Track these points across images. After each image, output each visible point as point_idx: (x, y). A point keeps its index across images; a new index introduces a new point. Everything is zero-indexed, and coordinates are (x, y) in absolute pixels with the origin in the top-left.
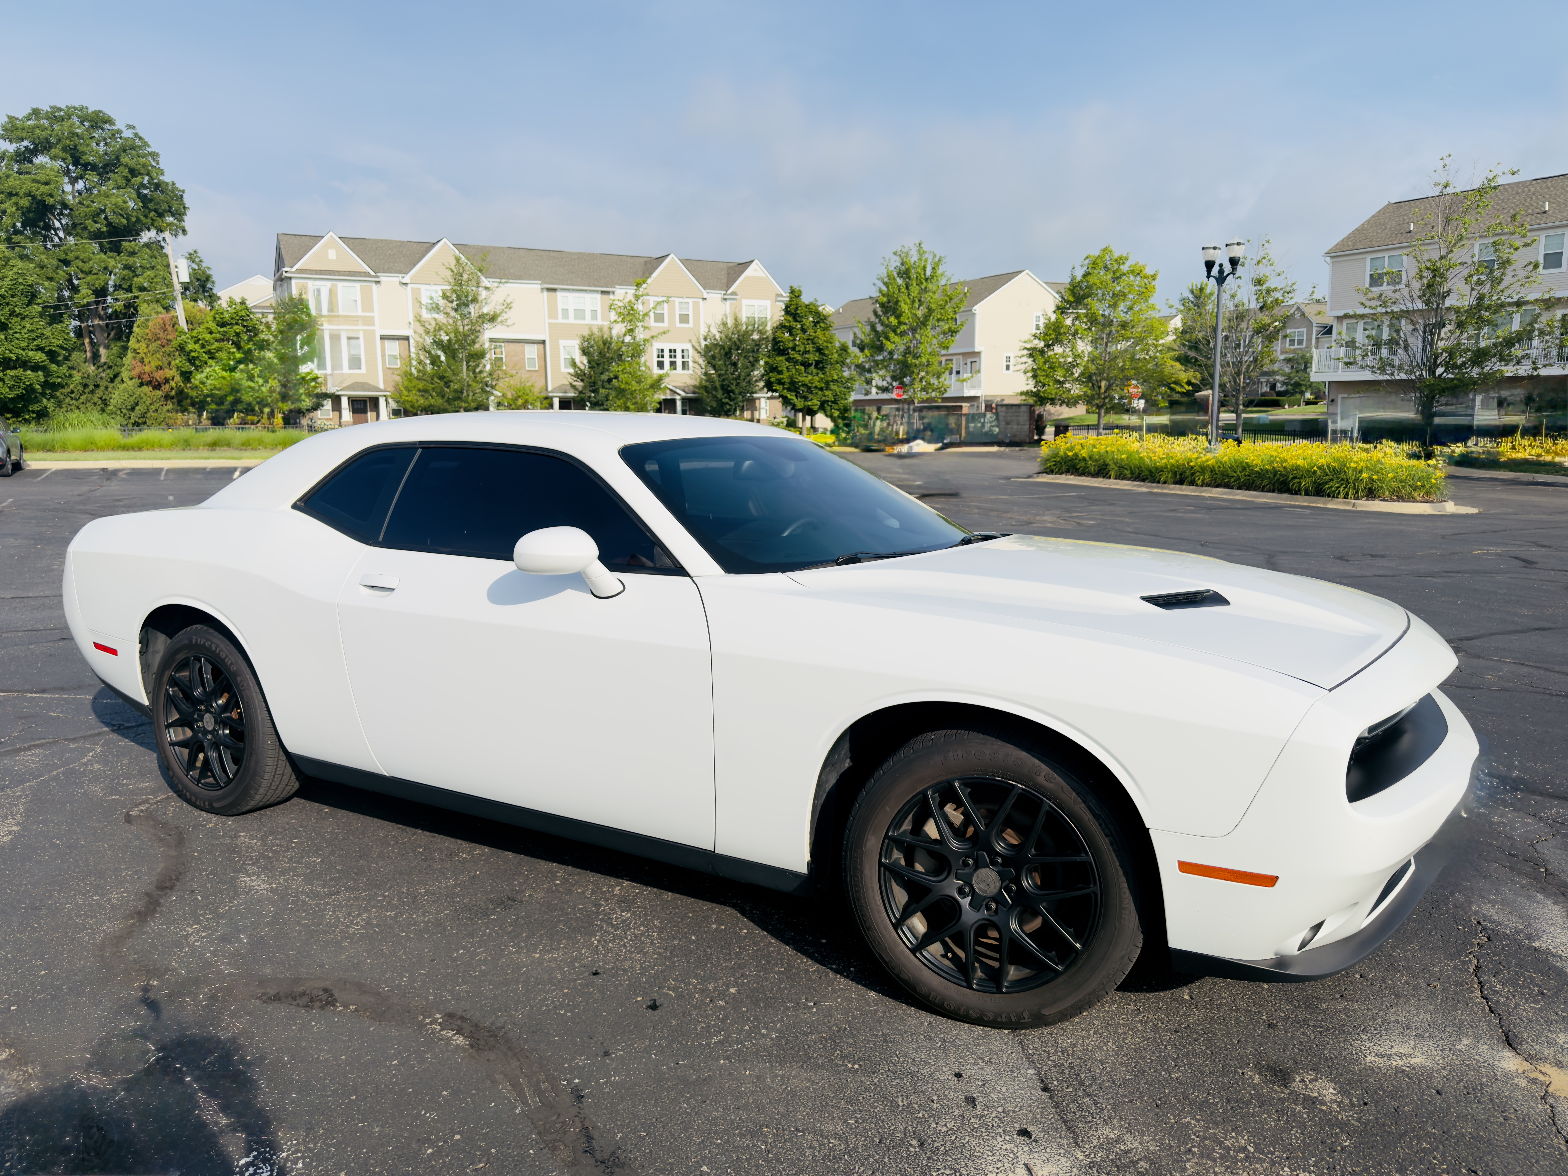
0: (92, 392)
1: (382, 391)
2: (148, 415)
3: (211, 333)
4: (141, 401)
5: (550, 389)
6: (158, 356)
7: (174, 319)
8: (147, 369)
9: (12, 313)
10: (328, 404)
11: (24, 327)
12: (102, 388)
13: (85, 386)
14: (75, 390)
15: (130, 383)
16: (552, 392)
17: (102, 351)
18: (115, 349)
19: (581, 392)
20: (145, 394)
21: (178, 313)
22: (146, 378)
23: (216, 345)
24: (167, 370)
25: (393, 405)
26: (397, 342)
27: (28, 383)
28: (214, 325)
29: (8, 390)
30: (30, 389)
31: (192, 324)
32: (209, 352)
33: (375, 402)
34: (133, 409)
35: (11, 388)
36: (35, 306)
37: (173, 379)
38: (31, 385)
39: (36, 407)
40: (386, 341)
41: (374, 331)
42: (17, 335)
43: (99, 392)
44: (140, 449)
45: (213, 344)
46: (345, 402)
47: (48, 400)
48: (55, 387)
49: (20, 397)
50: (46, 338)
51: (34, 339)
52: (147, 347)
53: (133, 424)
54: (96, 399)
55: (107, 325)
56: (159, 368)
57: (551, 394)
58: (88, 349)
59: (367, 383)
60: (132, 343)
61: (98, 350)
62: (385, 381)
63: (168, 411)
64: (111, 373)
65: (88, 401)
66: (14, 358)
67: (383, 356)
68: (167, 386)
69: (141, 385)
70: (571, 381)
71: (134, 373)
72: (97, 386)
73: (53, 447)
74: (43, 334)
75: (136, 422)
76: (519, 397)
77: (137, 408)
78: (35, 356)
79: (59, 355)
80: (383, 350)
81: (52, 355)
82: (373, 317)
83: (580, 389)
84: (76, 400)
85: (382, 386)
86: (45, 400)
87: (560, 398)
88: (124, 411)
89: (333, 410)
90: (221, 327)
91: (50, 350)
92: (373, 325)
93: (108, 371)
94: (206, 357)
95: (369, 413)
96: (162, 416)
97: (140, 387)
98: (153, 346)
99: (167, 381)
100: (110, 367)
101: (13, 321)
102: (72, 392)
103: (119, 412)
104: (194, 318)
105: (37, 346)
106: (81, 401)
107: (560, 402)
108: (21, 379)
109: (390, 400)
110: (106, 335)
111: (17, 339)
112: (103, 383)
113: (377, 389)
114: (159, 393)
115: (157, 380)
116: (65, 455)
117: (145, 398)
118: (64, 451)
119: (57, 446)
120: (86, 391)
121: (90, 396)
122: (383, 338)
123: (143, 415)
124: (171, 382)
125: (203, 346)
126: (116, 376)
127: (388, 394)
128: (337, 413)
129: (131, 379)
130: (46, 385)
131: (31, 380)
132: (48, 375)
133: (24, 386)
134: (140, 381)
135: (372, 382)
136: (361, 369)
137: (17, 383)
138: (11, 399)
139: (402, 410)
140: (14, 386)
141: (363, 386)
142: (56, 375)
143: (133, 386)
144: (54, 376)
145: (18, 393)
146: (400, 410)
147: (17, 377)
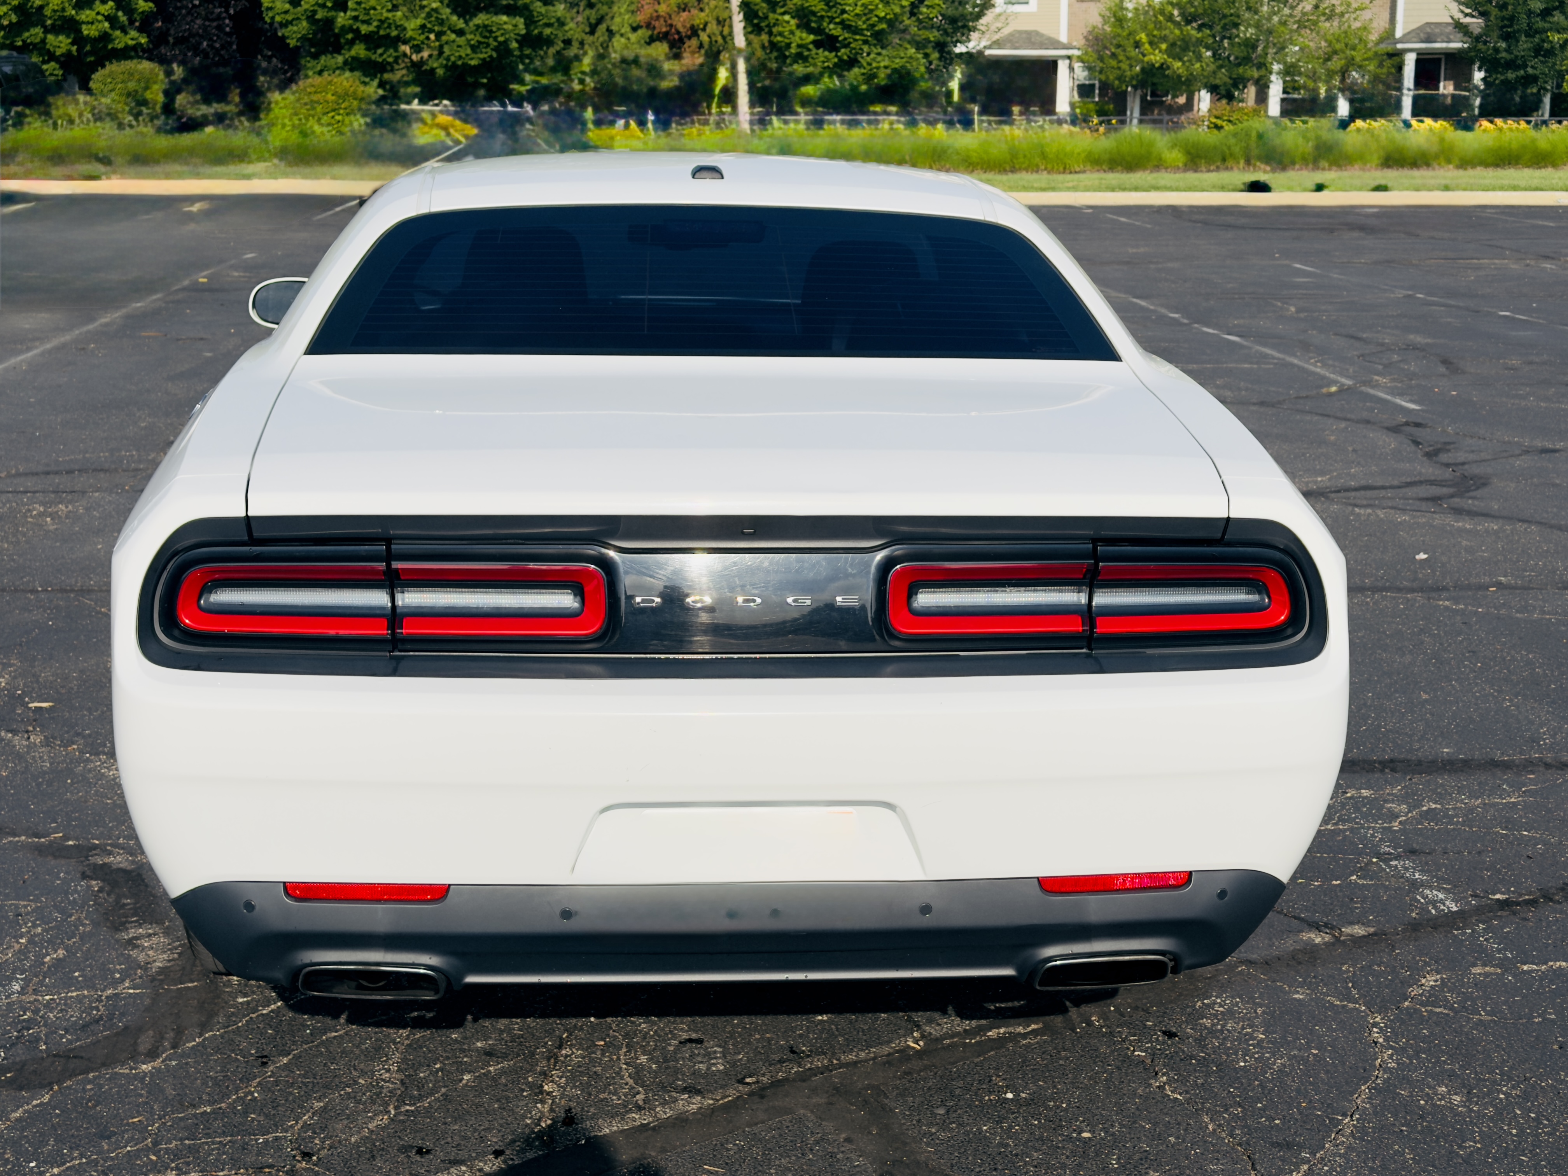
1: (1064, 47)
5: (1399, 34)
8: (663, 9)
15: (633, 37)
16: (1401, 41)
19: (1477, 39)
22: (660, 27)
24: (695, 12)
25: (1081, 75)
27: (501, 39)
29: (469, 51)
30: (503, 49)
33: (1049, 68)
35: (474, 48)
37: (704, 29)
38: (506, 42)
49: (488, 64)
56: (683, 7)
57: (1400, 46)
59: (1037, 33)
62: (1071, 26)
69: (651, 41)
70: (1458, 15)
71: (641, 18)
76: (1335, 52)
83: (1477, 31)
85: (1064, 38)
87: (1420, 53)
97: (649, 44)
99: (694, 32)
107: (1418, 62)
108: (491, 32)
113: (1055, 44)
115: (678, 32)
127: (1072, 52)
129: (635, 29)
130: (526, 40)
131: (506, 32)
132: (530, 21)
133: (495, 44)
134: (650, 33)
135: (1046, 30)
136: (1027, 3)
137: (485, 37)
138: (475, 66)
139: (1097, 86)
140: (479, 42)
141: (1031, 38)
142: (545, 21)
143: (639, 42)
144: (541, 23)
145: (486, 56)
146: (1093, 86)
147: (485, 26)
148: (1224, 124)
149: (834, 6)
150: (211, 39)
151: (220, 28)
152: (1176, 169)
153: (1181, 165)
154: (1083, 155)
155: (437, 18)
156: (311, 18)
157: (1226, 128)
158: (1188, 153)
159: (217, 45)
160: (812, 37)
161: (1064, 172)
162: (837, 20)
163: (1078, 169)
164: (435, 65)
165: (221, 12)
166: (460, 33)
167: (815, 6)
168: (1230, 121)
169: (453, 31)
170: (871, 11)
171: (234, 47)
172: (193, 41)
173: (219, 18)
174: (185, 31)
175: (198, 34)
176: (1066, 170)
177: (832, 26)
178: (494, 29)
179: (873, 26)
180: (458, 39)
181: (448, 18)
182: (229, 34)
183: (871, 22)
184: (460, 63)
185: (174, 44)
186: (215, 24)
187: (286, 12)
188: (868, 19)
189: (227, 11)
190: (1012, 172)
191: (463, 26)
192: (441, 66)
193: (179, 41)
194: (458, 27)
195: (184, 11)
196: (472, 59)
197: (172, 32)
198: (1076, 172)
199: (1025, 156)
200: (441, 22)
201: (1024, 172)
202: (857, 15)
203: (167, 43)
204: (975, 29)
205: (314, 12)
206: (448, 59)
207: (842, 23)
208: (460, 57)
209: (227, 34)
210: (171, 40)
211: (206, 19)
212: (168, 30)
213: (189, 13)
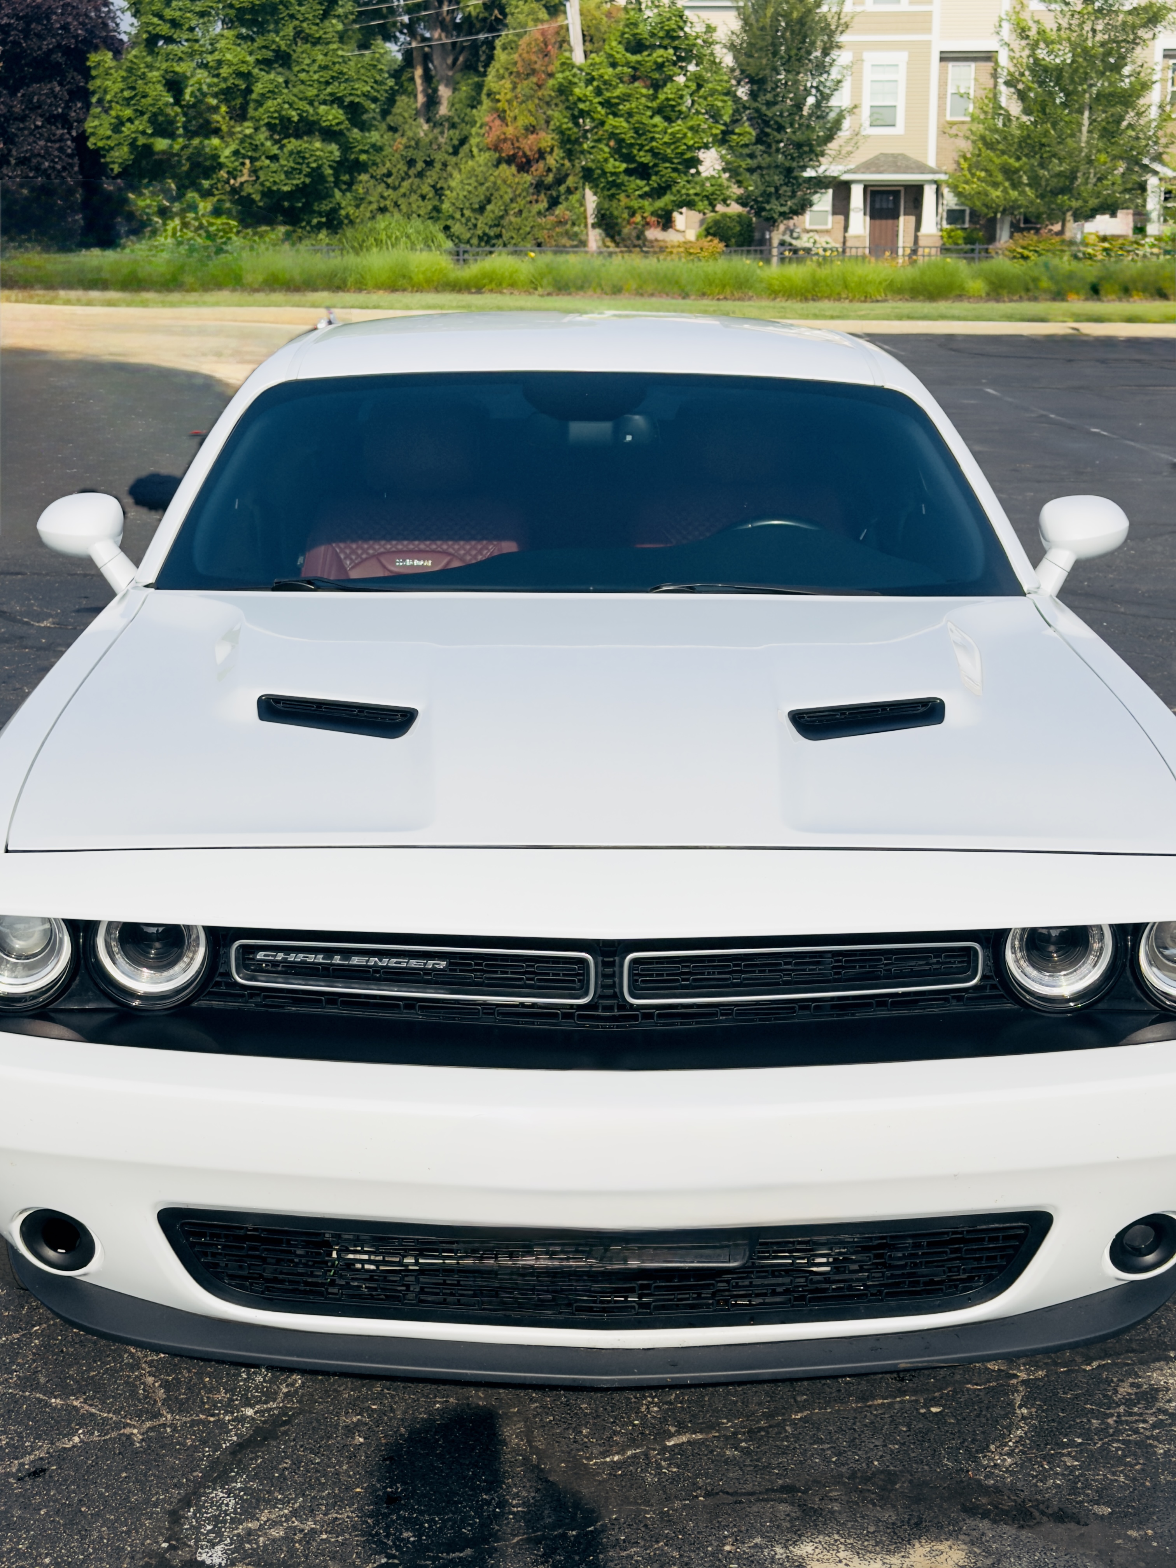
0: (420, 175)
1: (933, 172)
2: (505, 222)
3: (614, 65)
4: (496, 194)
6: (531, 105)
7: (563, 32)
8: (510, 131)
9: (299, 33)
10: (824, 201)
11: (314, 61)
12: (438, 166)
13: (411, 163)
14: (394, 171)
15: (482, 158)
17: (444, 92)
18: (465, 89)
20: (504, 182)
21: (570, 21)
22: (508, 150)
23: (621, 89)
24: (542, 135)
25: (950, 200)
26: (973, 65)
27: (314, 165)
28: (621, 48)
29: (283, 177)
30: (317, 175)
31: (591, 41)
32: (607, 104)
33: (915, 193)
34: (482, 209)
35: (288, 174)
36: (334, 21)
38: (319, 167)
39: (325, 206)
40: (950, 65)
41: (929, 43)
42: (303, 76)
43: (432, 176)
44: (479, 290)
45: (616, 87)
46: (857, 195)
47: (343, 192)
48: (359, 167)
49: (301, 191)
50: (347, 80)
51: (327, 83)
52: (514, 88)
53: (480, 239)
54: (426, 189)
55: (454, 44)
56: (531, 129)
58: (420, 88)
59: (904, 157)
60: (491, 81)
61: (435, 90)
62: (939, 151)
63: (539, 213)
64: (456, 134)
65: (412, 191)
66: (296, 119)
67: (942, 97)
68: (541, 164)
69: (500, 161)
71: (490, 140)
72: (429, 163)
73: (344, 281)
74: (341, 73)
75: (485, 234)
77: (489, 207)
78: (327, 113)
79: (366, 111)
80: (943, 83)
81: (354, 111)
82: (929, 14)
84: (395, 189)
85: (932, 162)
86: (338, 194)
88: (467, 213)
89: (834, 213)
90: (634, 52)
91: (352, 103)
92: (929, 30)
93: (451, 132)
94: (603, 112)
95: (902, 219)
96: (530, 223)
97: (497, 165)
98: (525, 86)
99: (541, 155)
100: (453, 126)
101: (299, 50)
102: (389, 174)
103: (458, 215)
104: (597, 29)
105: (331, 94)
106: (402, 190)
108: (304, 158)
109: (946, 191)
110: (450, 61)
111: (303, 82)
112: (439, 157)
113: (922, 168)
114: (528, 178)
115: (524, 154)
116: (362, 297)
117: (504, 188)
118: (360, 290)
119: (350, 281)
120: (412, 172)
121: (417, 181)
122: (946, 57)
123: (497, 223)
124: (548, 157)
125: (598, 92)
126: (463, 141)
127: (942, 177)
128: (841, 218)
129: (484, 150)
130: (340, 166)
131: (319, 158)
132: (346, 148)
133: (308, 170)
134: (497, 155)
135: (913, 154)
136: (894, 125)
137: (298, 163)
138: (288, 192)
139: (968, 212)
140: (293, 169)
141: (896, 162)
142: (360, 147)
143: (486, 165)
144: (357, 149)
145: (298, 182)
146: (963, 211)
147: (299, 152)
148: (1030, 254)
149: (644, 134)
150: (53, 161)
151: (61, 150)
152: (979, 299)
153: (984, 295)
154: (884, 284)
155: (251, 144)
156: (133, 144)
157: (1033, 258)
158: (991, 283)
159: (59, 167)
160: (624, 166)
161: (865, 301)
162: (647, 148)
163: (879, 298)
164: (251, 191)
165: (63, 134)
166: (274, 158)
167: (625, 134)
168: (1036, 251)
169: (268, 157)
170: (679, 140)
171: (76, 169)
172: (34, 161)
173: (61, 139)
174: (26, 151)
175: (39, 155)
176: (867, 298)
177: (642, 153)
178: (307, 155)
179: (682, 154)
180: (272, 165)
181: (262, 144)
182: (70, 156)
183: (679, 151)
184: (275, 188)
185: (17, 164)
186: (57, 145)
187: (109, 138)
188: (677, 148)
189: (69, 133)
190: (814, 300)
191: (276, 152)
192: (257, 191)
193: (22, 161)
194: (272, 153)
195: (26, 132)
196: (285, 185)
197: (14, 153)
198: (877, 301)
199: (827, 285)
200: (255, 148)
201: (826, 301)
202: (665, 143)
203: (8, 163)
204: (823, 154)
205: (135, 140)
206: (262, 184)
207: (651, 150)
208: (275, 183)
209: (69, 156)
210: (13, 162)
211: (49, 140)
212: (10, 151)
213: (31, 134)
